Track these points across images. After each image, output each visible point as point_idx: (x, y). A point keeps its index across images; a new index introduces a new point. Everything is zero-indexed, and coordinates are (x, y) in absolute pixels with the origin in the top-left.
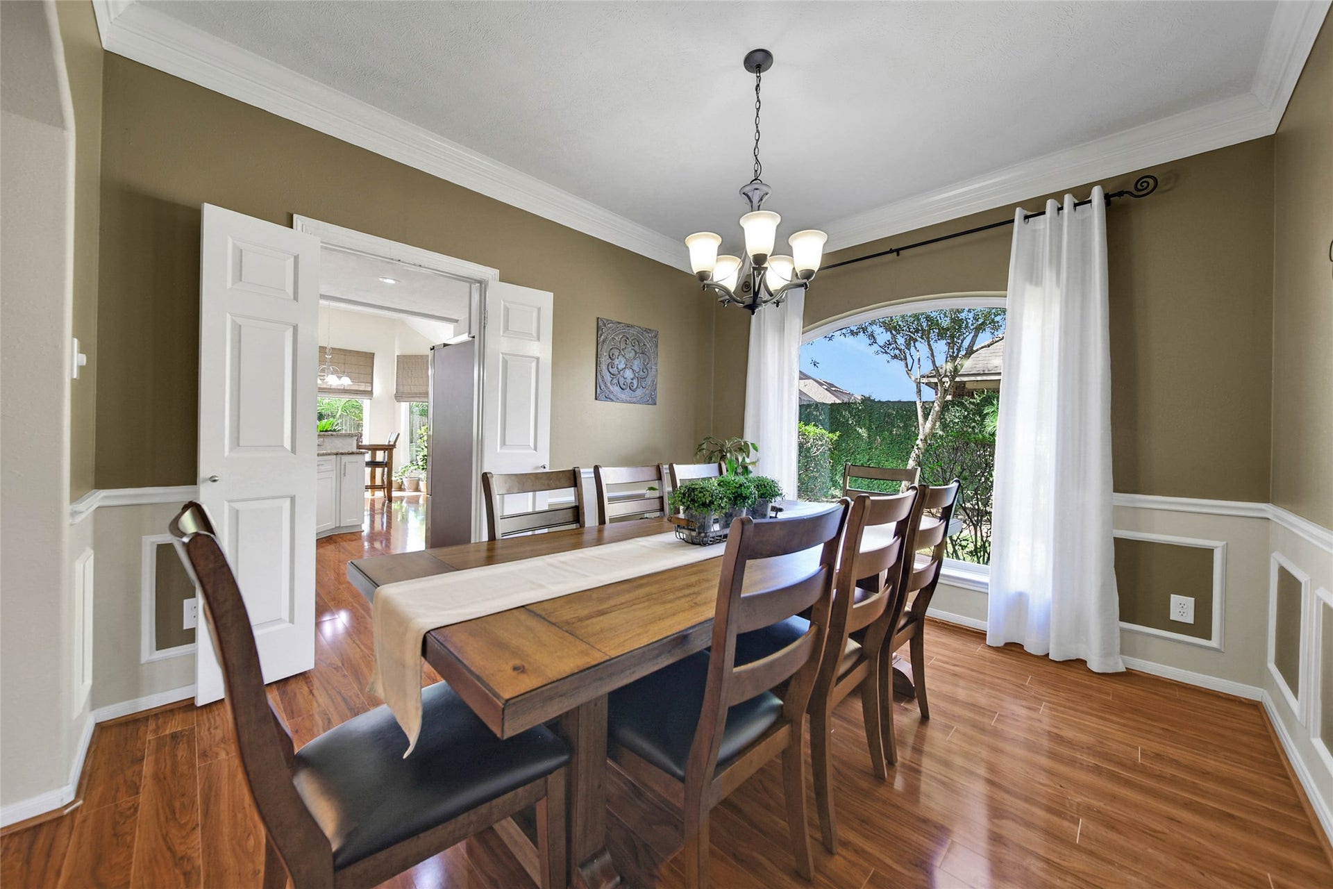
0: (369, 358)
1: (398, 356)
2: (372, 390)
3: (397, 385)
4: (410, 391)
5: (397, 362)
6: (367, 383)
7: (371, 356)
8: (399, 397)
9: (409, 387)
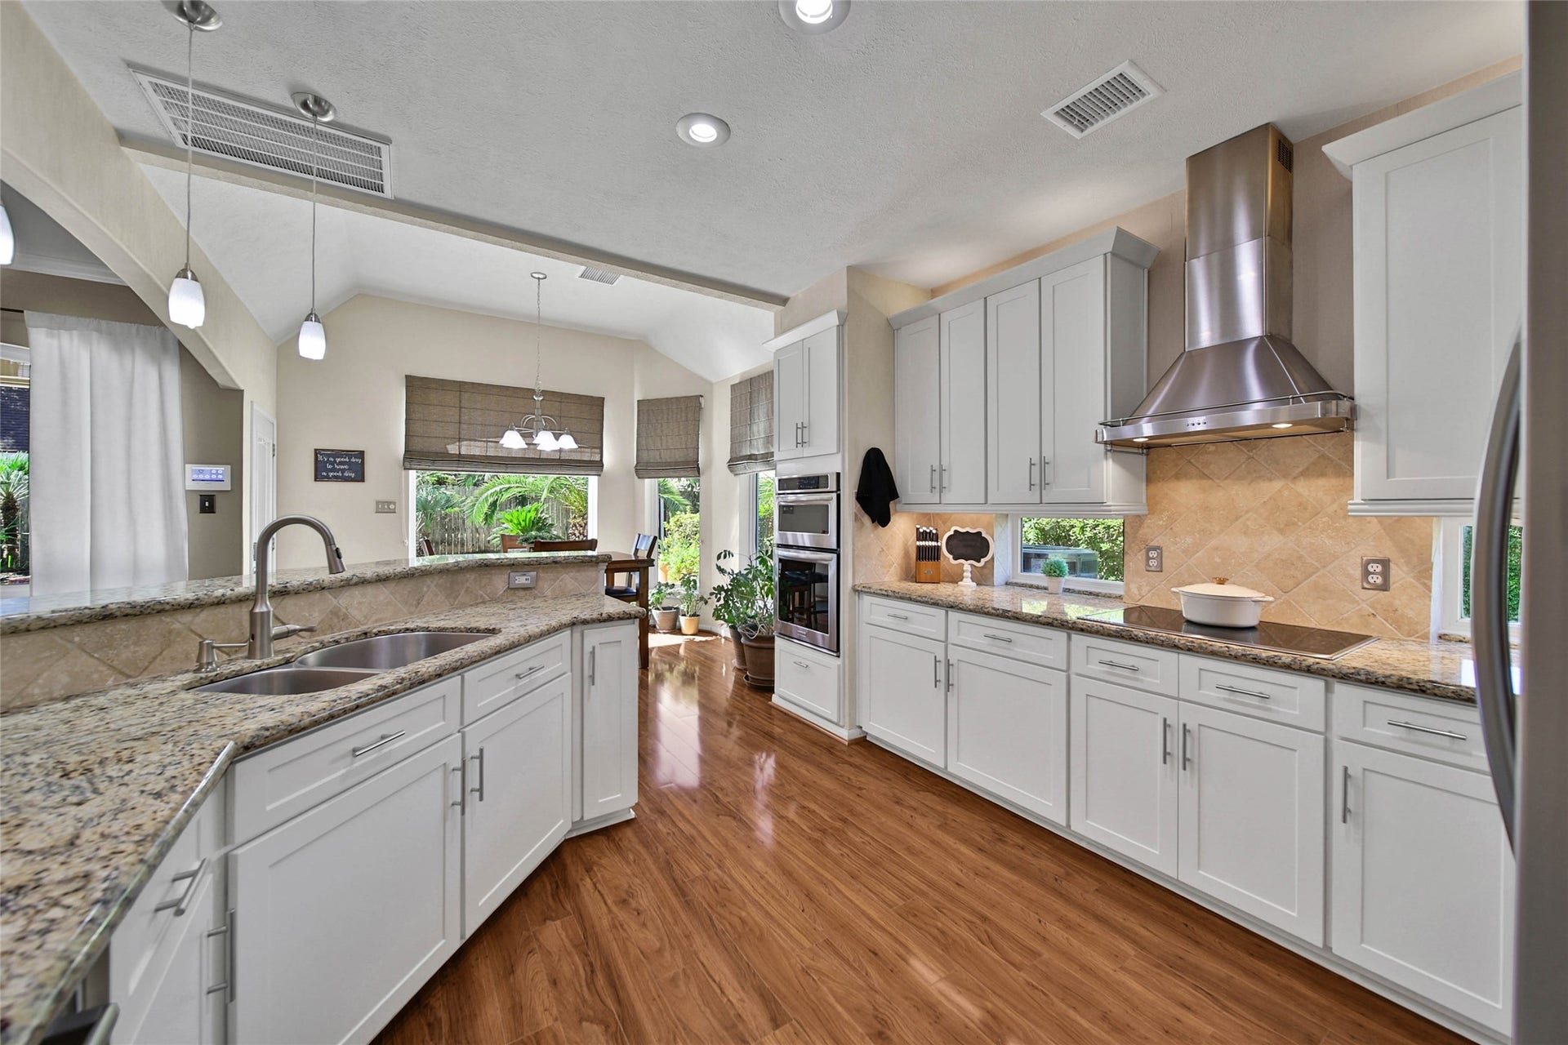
0: (594, 406)
1: (638, 401)
2: (601, 460)
3: (637, 450)
4: (660, 461)
5: (639, 411)
6: (595, 448)
7: (599, 403)
8: (643, 469)
9: (657, 453)
